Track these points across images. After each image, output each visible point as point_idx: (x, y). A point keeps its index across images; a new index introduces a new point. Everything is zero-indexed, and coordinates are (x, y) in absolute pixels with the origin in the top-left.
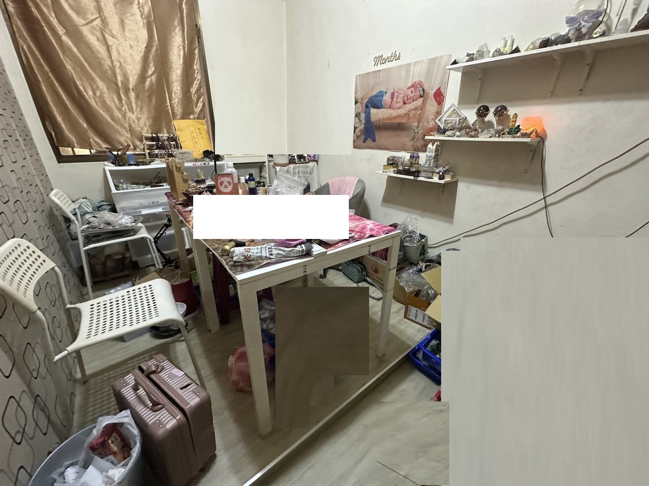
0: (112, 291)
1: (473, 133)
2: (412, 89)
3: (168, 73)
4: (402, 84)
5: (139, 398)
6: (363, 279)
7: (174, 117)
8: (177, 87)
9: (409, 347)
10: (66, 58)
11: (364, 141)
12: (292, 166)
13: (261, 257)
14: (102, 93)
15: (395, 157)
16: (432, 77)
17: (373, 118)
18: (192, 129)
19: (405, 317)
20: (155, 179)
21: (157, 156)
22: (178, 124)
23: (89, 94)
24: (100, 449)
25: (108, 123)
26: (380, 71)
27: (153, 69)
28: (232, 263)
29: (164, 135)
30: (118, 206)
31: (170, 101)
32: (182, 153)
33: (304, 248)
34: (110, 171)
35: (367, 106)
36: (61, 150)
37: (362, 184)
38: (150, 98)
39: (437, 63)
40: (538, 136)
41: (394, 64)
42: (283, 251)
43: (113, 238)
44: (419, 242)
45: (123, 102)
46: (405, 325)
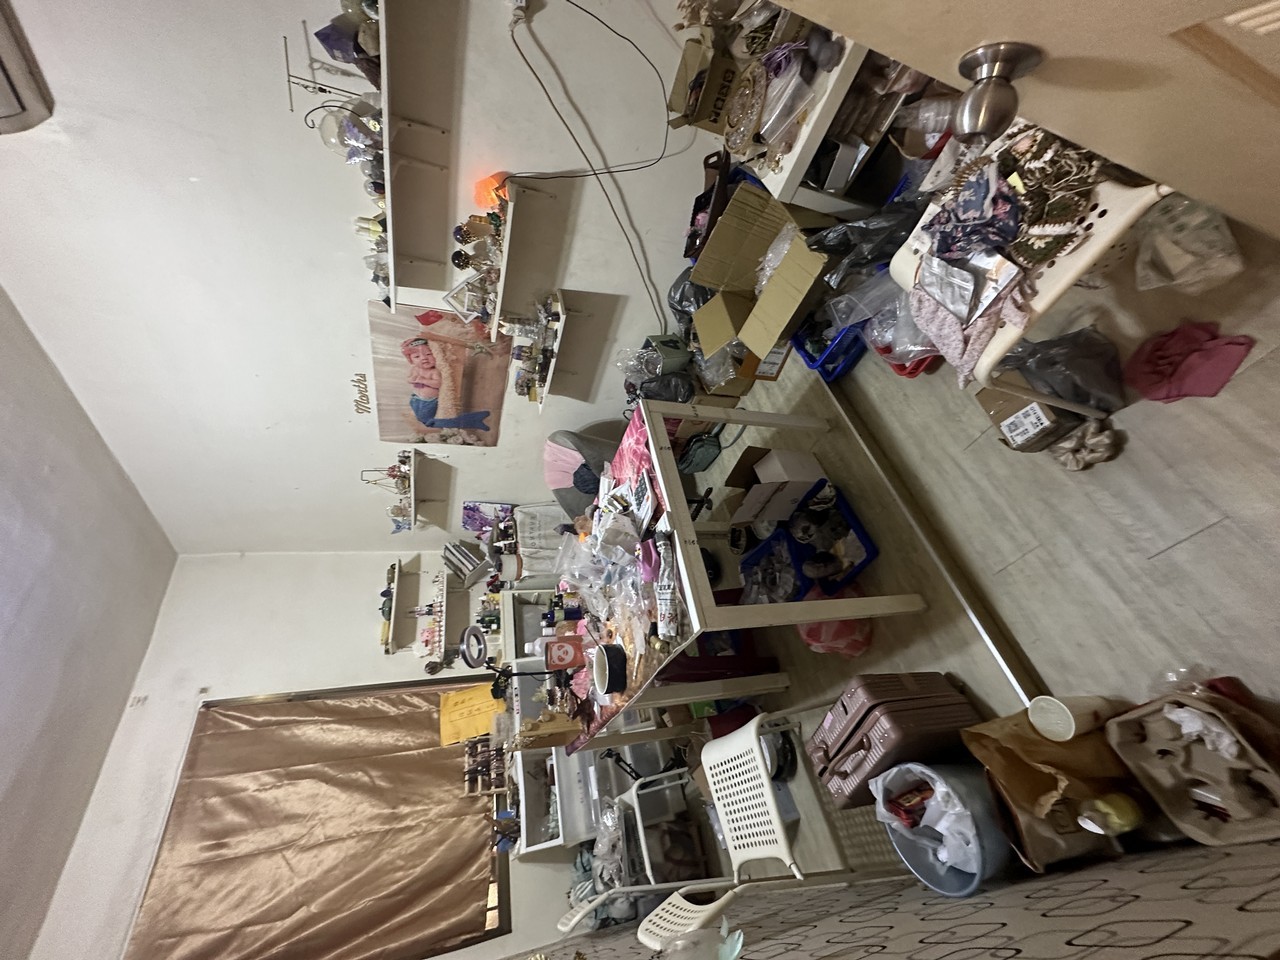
0: (720, 837)
1: (493, 276)
2: (413, 356)
3: (366, 750)
4: (404, 371)
5: (856, 769)
6: (714, 439)
7: (436, 744)
8: (388, 738)
9: (817, 380)
10: (346, 907)
11: (487, 429)
12: (521, 550)
13: (672, 600)
14: (400, 857)
15: (517, 383)
16: (399, 328)
17: (452, 415)
18: (455, 716)
19: (775, 379)
20: (541, 776)
21: (500, 775)
22: (447, 740)
23: (403, 878)
24: (914, 818)
25: (450, 848)
26: (378, 405)
27: (360, 773)
28: (679, 638)
29: (467, 762)
30: (584, 837)
31: (409, 749)
32: (499, 731)
33: (661, 543)
34: (528, 846)
35: (432, 425)
36: (490, 928)
37: (558, 436)
38: (405, 782)
39: (378, 321)
40: (502, 186)
41: (371, 384)
42: (664, 571)
43: (637, 840)
44: (655, 350)
45: (413, 823)
46: (787, 381)
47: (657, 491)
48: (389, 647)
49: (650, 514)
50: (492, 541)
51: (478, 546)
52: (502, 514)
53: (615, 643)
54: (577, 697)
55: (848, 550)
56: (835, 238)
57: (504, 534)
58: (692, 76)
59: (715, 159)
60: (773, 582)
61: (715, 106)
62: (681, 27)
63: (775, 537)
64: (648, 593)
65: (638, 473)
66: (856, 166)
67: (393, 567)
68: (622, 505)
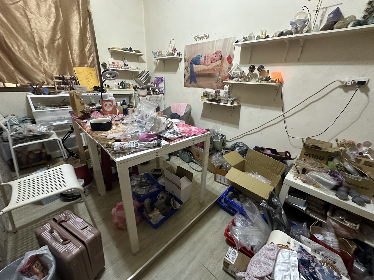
0: (33, 173)
1: (247, 80)
2: (216, 55)
3: (69, 38)
4: (210, 52)
5: (55, 238)
6: (191, 160)
7: (74, 65)
8: (76, 47)
9: (217, 196)
11: (190, 83)
12: (149, 96)
13: (131, 148)
14: (24, 48)
15: (207, 92)
16: (226, 49)
17: (195, 70)
18: (86, 73)
19: (215, 180)
20: (62, 103)
21: (63, 89)
22: (76, 69)
24: (27, 272)
25: (29, 68)
26: (198, 44)
27: (60, 35)
28: (113, 151)
29: (68, 76)
30: (37, 120)
31: (71, 55)
32: (80, 88)
33: (156, 142)
34: (30, 97)
35: (191, 63)
37: (190, 107)
38: (58, 53)
39: (228, 42)
40: (279, 82)
41: (205, 41)
42: (144, 144)
43: (34, 140)
44: (221, 139)
45: (40, 55)
46: (215, 185)
47: (177, 140)
48: (111, 49)
49: (168, 137)
50: (151, 86)
51: (149, 83)
52: (161, 90)
53: (113, 126)
54: (91, 113)
55: (156, 216)
56: (275, 202)
57: (154, 91)
58: (319, 145)
59: (288, 155)
60: (142, 186)
61: (310, 154)
62: (337, 141)
63: (159, 186)
64: (134, 138)
65: (183, 132)
66: (297, 206)
67: (140, 52)
68: (170, 127)
